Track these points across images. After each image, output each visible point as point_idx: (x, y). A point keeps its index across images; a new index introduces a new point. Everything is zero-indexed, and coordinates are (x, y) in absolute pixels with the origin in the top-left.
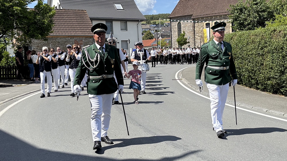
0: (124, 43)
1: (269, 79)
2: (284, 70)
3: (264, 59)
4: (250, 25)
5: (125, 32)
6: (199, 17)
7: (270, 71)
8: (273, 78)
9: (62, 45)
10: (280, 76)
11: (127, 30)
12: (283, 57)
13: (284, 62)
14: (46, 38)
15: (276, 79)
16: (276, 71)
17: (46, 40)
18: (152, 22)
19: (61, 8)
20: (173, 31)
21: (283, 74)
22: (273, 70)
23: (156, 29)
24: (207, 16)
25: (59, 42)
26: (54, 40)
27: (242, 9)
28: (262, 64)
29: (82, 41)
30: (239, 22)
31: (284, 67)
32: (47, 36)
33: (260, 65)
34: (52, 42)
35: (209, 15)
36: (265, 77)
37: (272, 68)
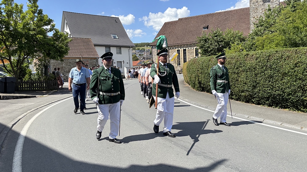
0: (119, 63)
1: (243, 92)
2: (256, 85)
3: (239, 77)
4: (212, 51)
5: (119, 55)
6: (172, 45)
7: (244, 86)
8: (247, 91)
9: (72, 64)
10: (252, 90)
11: (121, 54)
12: (255, 75)
13: (257, 78)
14: (62, 59)
15: (249, 91)
16: (249, 86)
17: (62, 60)
18: (137, 48)
19: (71, 37)
20: (153, 55)
21: (255, 88)
22: (247, 85)
23: (140, 53)
24: (178, 44)
25: (70, 62)
26: (67, 61)
27: (206, 39)
28: (238, 80)
29: (88, 61)
30: (204, 49)
31: (256, 82)
32: (63, 57)
33: (236, 81)
34: (65, 62)
35: (179, 44)
36: (239, 90)
37: (245, 83)
